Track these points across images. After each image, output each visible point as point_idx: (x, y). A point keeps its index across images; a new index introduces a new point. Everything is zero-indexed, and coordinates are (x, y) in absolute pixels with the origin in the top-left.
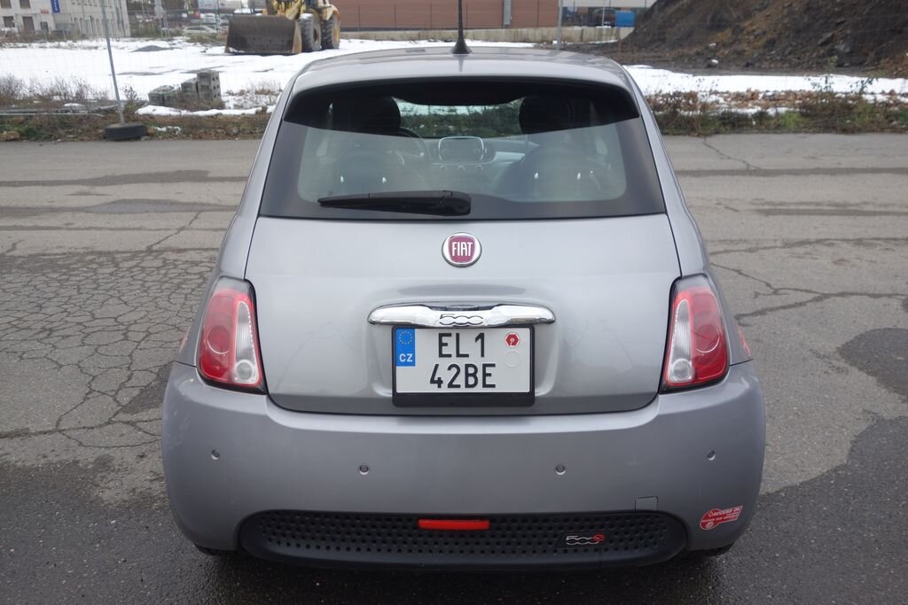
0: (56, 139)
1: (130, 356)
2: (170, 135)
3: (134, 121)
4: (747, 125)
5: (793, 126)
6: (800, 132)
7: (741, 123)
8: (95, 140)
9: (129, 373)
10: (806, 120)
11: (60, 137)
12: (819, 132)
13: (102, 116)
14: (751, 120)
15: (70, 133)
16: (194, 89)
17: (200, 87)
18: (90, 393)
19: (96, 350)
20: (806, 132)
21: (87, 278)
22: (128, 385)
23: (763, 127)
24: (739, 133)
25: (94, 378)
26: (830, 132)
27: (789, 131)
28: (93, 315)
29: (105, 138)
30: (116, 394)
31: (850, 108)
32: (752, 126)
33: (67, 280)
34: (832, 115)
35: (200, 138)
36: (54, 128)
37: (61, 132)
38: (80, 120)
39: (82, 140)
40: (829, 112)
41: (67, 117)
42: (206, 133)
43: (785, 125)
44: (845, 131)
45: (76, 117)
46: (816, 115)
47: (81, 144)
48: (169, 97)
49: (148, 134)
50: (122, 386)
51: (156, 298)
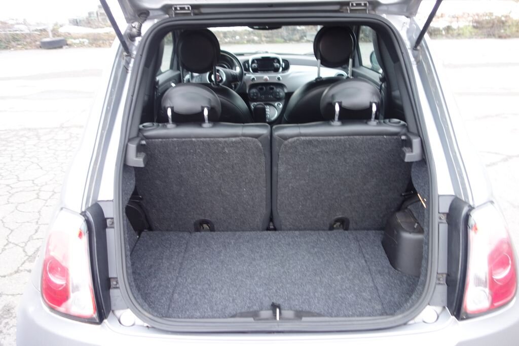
0: (10, 48)
1: (39, 212)
2: (82, 45)
3: (58, 36)
4: (440, 34)
5: (468, 34)
6: (472, 38)
7: (436, 33)
8: (35, 49)
9: (37, 226)
10: (476, 30)
11: (13, 47)
12: (485, 38)
13: (39, 33)
14: (442, 31)
15: (19, 44)
16: (95, 15)
17: (99, 14)
18: (7, 244)
19: (16, 207)
20: (476, 38)
21: (19, 148)
22: (35, 237)
23: (449, 35)
24: (435, 39)
25: (12, 231)
26: (491, 38)
27: (466, 37)
28: (18, 178)
29: (41, 47)
30: (26, 245)
31: (503, 23)
32: (442, 35)
33: (5, 150)
34: (492, 27)
35: (100, 46)
36: (9, 42)
37: (13, 43)
38: (25, 36)
39: (26, 49)
40: (491, 25)
41: (17, 34)
42: (103, 43)
43: (463, 34)
44: (500, 37)
45: (23, 34)
46: (483, 27)
47: (26, 51)
48: (80, 21)
49: (67, 45)
50: (31, 238)
51: (62, 163)
